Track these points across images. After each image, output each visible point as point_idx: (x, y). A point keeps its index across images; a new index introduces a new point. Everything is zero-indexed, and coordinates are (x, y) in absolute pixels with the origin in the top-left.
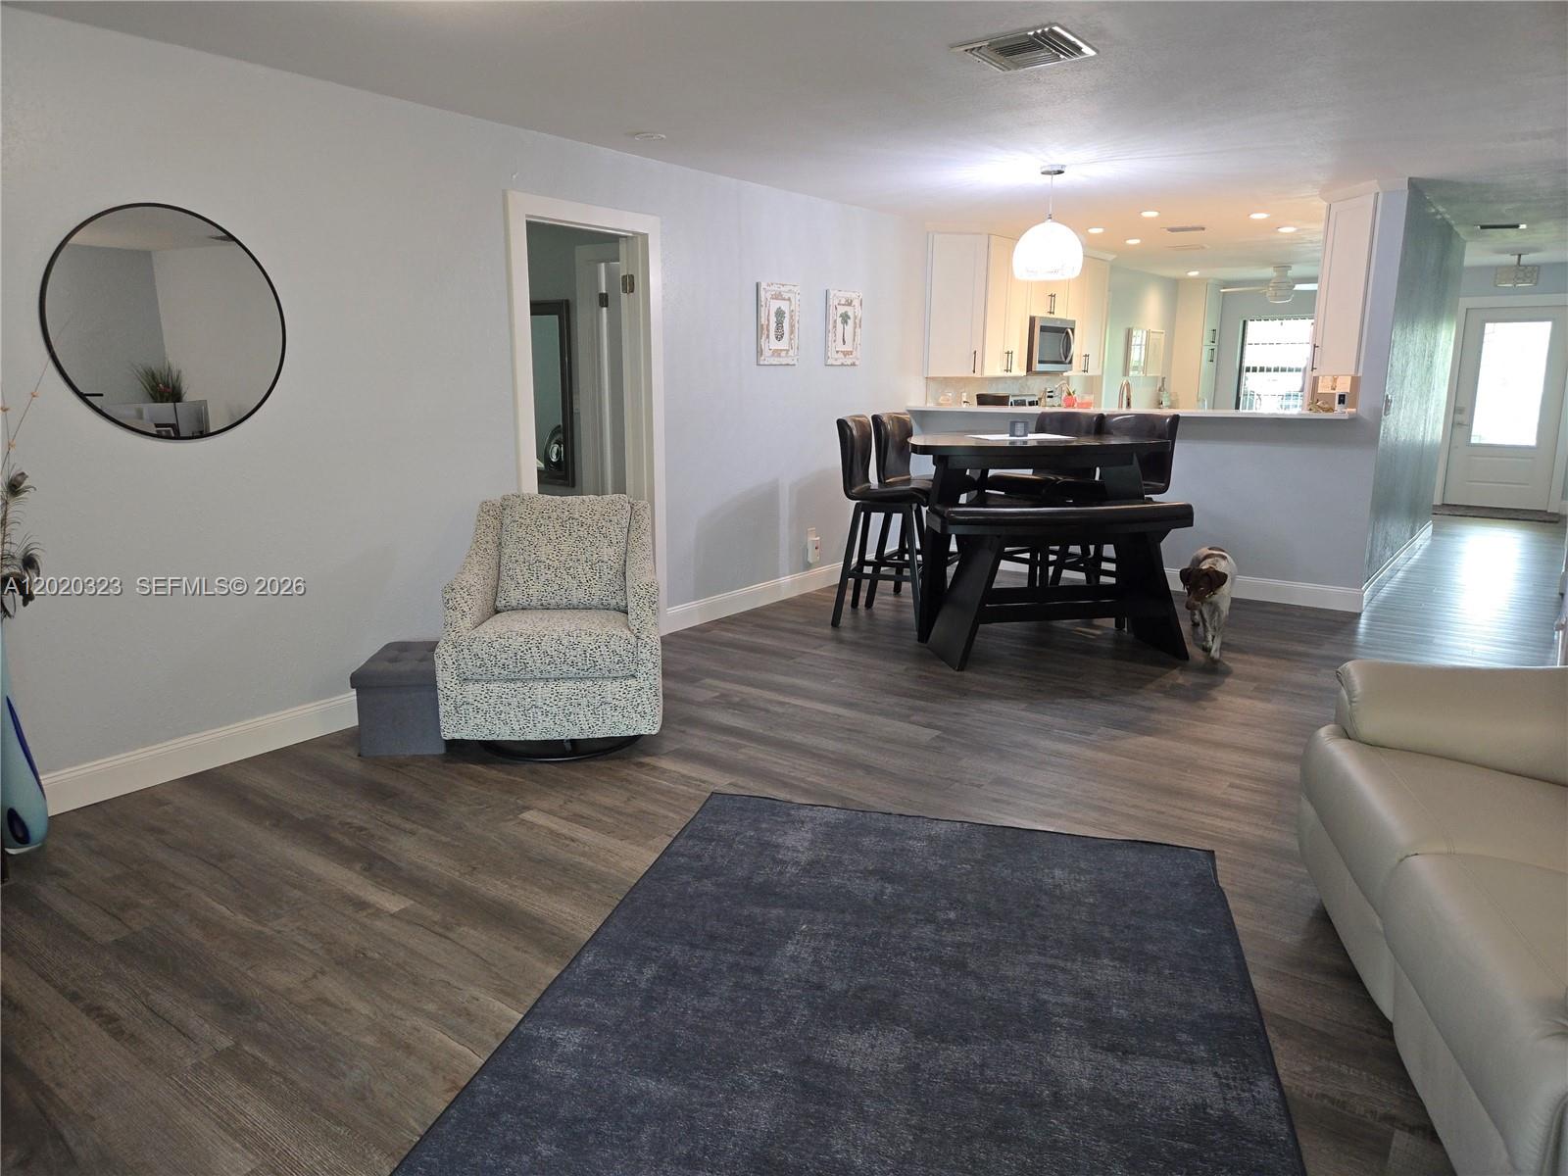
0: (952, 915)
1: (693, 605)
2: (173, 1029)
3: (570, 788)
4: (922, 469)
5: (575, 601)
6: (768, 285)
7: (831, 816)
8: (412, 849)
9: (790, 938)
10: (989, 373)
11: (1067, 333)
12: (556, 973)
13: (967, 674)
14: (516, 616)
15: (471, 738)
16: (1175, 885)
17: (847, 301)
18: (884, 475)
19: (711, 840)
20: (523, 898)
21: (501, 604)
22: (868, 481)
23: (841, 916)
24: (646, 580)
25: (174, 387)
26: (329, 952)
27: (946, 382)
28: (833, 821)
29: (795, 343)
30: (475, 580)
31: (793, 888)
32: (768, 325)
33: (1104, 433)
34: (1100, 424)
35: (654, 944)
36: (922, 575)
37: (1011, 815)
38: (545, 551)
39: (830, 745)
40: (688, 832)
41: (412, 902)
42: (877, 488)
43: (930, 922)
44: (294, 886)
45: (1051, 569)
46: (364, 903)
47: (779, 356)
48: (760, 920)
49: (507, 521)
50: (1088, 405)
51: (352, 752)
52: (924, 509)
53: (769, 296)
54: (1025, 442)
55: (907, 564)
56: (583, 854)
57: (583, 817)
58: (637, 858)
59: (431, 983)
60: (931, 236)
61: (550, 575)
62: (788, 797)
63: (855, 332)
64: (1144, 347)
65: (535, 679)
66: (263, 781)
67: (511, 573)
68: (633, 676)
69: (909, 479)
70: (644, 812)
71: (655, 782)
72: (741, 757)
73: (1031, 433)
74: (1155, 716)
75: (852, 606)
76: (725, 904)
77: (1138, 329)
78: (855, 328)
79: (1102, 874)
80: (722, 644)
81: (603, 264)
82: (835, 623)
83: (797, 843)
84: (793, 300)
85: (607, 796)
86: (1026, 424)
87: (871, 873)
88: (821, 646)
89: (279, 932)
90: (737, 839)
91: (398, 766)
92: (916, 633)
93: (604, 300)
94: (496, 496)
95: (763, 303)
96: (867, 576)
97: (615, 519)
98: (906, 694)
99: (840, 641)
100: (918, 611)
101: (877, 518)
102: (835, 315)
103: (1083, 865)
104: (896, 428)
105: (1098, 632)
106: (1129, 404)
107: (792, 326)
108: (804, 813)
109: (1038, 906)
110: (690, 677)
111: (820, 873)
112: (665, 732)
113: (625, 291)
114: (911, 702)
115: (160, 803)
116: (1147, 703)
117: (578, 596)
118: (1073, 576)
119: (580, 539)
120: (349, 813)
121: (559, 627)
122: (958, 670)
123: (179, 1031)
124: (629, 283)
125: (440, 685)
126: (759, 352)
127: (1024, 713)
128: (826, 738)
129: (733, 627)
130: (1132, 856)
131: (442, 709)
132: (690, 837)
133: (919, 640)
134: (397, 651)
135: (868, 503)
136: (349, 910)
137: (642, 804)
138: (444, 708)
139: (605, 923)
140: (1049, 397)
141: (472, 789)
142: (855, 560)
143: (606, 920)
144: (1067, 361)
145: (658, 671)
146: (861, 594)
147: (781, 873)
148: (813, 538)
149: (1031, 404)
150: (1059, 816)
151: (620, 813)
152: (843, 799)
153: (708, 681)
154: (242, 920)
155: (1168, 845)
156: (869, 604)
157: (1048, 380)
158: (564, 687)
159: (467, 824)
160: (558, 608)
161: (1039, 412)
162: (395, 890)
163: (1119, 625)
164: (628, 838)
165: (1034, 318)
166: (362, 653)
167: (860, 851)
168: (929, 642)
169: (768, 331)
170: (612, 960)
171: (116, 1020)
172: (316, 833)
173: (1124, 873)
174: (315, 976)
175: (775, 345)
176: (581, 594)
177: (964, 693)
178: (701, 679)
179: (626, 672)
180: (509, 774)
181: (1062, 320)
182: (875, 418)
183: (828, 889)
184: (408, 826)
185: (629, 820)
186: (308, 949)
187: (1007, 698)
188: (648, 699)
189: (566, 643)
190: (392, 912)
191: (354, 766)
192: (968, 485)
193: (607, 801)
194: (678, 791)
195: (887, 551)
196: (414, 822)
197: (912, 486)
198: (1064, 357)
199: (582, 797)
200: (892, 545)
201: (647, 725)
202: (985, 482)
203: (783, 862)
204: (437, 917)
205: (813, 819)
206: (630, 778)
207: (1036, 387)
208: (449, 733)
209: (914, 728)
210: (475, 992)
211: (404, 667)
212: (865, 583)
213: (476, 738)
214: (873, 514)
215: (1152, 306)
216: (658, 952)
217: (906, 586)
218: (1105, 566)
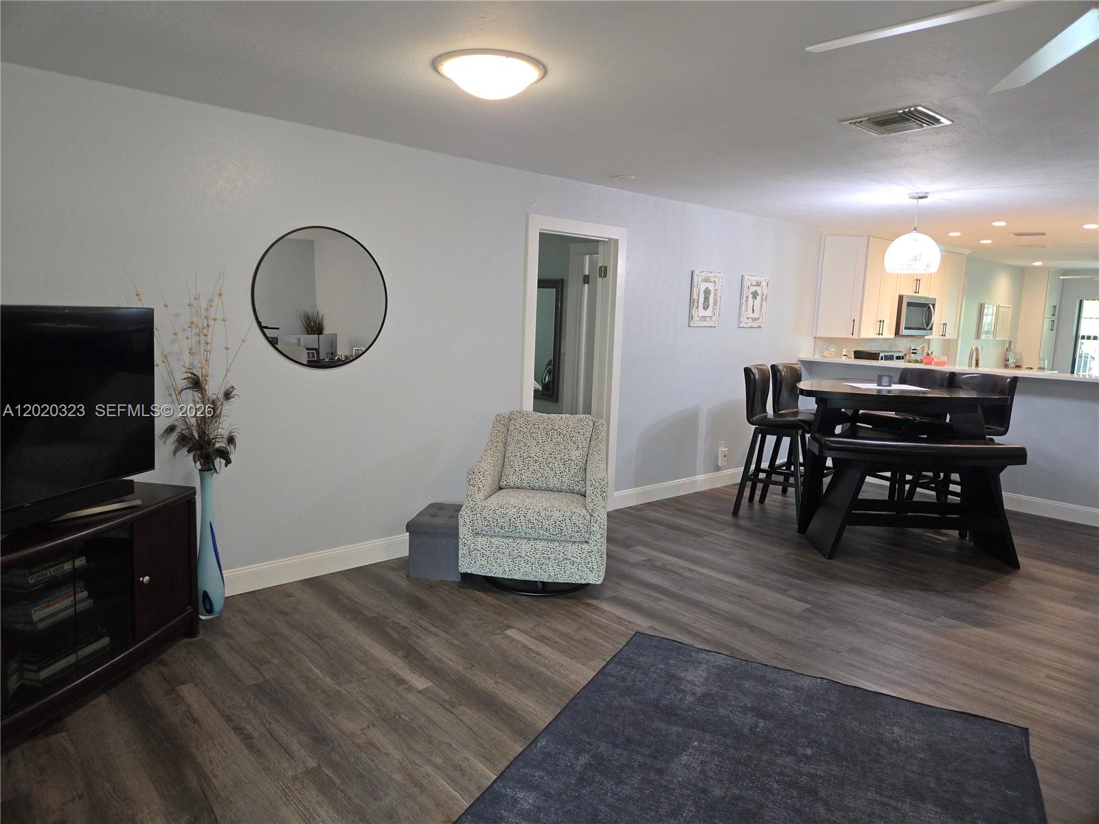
0: (809, 752)
1: (633, 491)
2: (282, 750)
3: (540, 616)
4: (807, 405)
5: (551, 486)
6: (700, 272)
7: (721, 660)
8: (435, 646)
9: (685, 751)
10: (864, 335)
11: (929, 307)
12: (521, 750)
13: (834, 562)
14: (512, 492)
15: (478, 573)
16: (993, 752)
17: (757, 283)
18: (778, 409)
19: (633, 668)
20: (502, 691)
21: (503, 484)
22: (766, 412)
23: (724, 739)
24: (600, 476)
25: (319, 324)
26: (378, 711)
27: (831, 341)
28: (723, 665)
29: (717, 312)
30: (488, 467)
31: (690, 713)
32: (698, 299)
33: (954, 387)
34: (952, 380)
35: (588, 740)
36: (803, 484)
37: (863, 679)
38: (534, 450)
39: (725, 606)
40: (617, 659)
41: (432, 684)
42: (772, 417)
43: (792, 754)
44: (362, 663)
45: (907, 487)
46: (402, 680)
47: (705, 320)
48: (664, 733)
49: (512, 428)
50: (943, 364)
51: (403, 574)
52: (808, 436)
53: (700, 279)
54: (889, 391)
55: (793, 474)
56: (545, 665)
57: (546, 639)
58: (580, 674)
59: (439, 743)
60: (823, 237)
61: (536, 467)
62: (691, 642)
63: (762, 305)
64: (994, 317)
65: (521, 538)
66: (350, 589)
67: (511, 463)
68: (587, 542)
69: (797, 412)
70: (589, 640)
71: (597, 619)
72: (659, 607)
73: (895, 383)
74: (987, 612)
75: (749, 501)
76: (639, 717)
77: (989, 304)
78: (762, 302)
79: (933, 736)
80: (652, 521)
81: (588, 256)
82: (735, 513)
83: (695, 678)
84: (717, 283)
85: (564, 625)
86: (890, 377)
87: (751, 709)
88: (723, 530)
89: (349, 693)
90: (652, 669)
91: (431, 587)
92: (797, 527)
93: (586, 279)
94: (505, 411)
95: (696, 285)
96: (761, 481)
97: (582, 432)
98: (784, 573)
99: (738, 526)
100: (799, 510)
101: (771, 440)
102: (748, 292)
103: (917, 726)
104: (789, 373)
105: (944, 539)
106: (977, 364)
107: (715, 300)
108: (703, 655)
109: (878, 754)
110: (626, 543)
111: (711, 704)
112: (606, 582)
113: (600, 276)
114: (789, 579)
115: (289, 595)
116: (981, 601)
117: (553, 482)
118: (925, 494)
119: (558, 444)
120: (399, 616)
121: (538, 503)
122: (827, 559)
123: (286, 751)
124: (603, 272)
125: (461, 536)
126: (691, 318)
127: (877, 598)
128: (723, 600)
129: (660, 509)
130: (958, 723)
131: (461, 552)
132: (619, 663)
133: (799, 532)
134: (436, 509)
135: (765, 428)
136: (392, 684)
137: (586, 634)
138: (462, 551)
139: (556, 718)
140: (913, 353)
141: (476, 609)
142: (753, 467)
143: (556, 716)
144: (929, 327)
145: (604, 540)
146: (756, 492)
147: (681, 700)
148: (723, 449)
149: (898, 358)
150: (900, 684)
151: (571, 639)
152: (731, 649)
153: (640, 548)
154: (328, 681)
155: (989, 719)
156: (762, 500)
157: (912, 341)
158: (540, 545)
159: (471, 633)
160: (540, 489)
161: (904, 367)
162: (422, 674)
163: (962, 535)
164: (575, 657)
165: (902, 296)
166: (414, 508)
167: (742, 691)
168: (806, 533)
169: (698, 303)
170: (558, 746)
171: (251, 738)
172: (378, 627)
173: (951, 737)
174: (368, 727)
175: (702, 313)
176: (555, 481)
177: (833, 577)
178: (635, 546)
179: (582, 539)
180: (501, 601)
181: (924, 298)
182: (773, 367)
183: (716, 717)
184: (433, 629)
185: (577, 644)
186: (365, 707)
187: (867, 585)
188: (596, 559)
189: (542, 514)
190: (419, 689)
191: (403, 584)
192: (842, 419)
193: (564, 629)
194: (613, 628)
195: (779, 462)
196: (437, 627)
197: (799, 418)
198: (927, 325)
199: (547, 624)
200: (782, 459)
201: (595, 577)
202: (856, 418)
203: (684, 692)
204: (447, 697)
205: (708, 662)
206: (579, 613)
207: (903, 346)
208: (464, 568)
209: (790, 600)
210: (465, 753)
211: (440, 521)
212: (760, 486)
213: (480, 574)
214: (768, 436)
215: (1002, 287)
216: (590, 745)
217: (791, 490)
218: (953, 487)
